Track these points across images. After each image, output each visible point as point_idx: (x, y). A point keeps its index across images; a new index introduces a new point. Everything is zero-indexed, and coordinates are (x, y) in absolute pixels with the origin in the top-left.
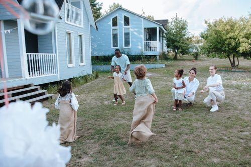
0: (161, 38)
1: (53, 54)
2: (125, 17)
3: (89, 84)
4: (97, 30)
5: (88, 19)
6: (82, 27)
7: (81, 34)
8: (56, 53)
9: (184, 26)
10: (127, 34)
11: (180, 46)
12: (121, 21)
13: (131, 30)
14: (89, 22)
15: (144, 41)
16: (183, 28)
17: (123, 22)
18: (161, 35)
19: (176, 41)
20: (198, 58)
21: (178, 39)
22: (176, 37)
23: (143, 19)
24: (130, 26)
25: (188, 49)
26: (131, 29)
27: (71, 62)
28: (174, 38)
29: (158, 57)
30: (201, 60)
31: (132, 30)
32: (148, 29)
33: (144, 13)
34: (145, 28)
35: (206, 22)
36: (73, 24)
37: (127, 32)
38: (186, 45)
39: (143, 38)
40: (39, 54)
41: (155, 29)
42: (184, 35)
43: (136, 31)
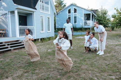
0: (94, 19)
1: (33, 27)
2: (74, 9)
4: (57, 15)
5: (53, 10)
6: (50, 14)
7: (49, 17)
8: (34, 26)
9: (106, 12)
11: (103, 23)
13: (77, 15)
15: (84, 20)
17: (73, 11)
18: (94, 17)
20: (114, 30)
21: (102, 19)
23: (83, 9)
24: (77, 13)
25: (108, 25)
26: (77, 14)
27: (43, 31)
28: (100, 19)
29: (91, 29)
30: (115, 31)
31: (78, 15)
32: (87, 14)
34: (84, 14)
35: (115, 9)
36: (45, 12)
37: (75, 16)
38: (106, 23)
40: (27, 26)
41: (90, 14)
42: (106, 17)
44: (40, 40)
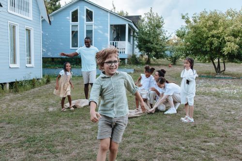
0: (132, 38)
2: (87, 10)
3: (36, 89)
4: (50, 24)
5: (39, 10)
6: (31, 19)
7: (29, 27)
9: (159, 22)
10: (89, 32)
11: (154, 48)
12: (82, 16)
13: (94, 28)
14: (40, 13)
15: (110, 40)
16: (158, 26)
17: (85, 17)
18: (132, 34)
19: (149, 42)
20: (177, 63)
21: (151, 39)
22: (149, 36)
23: (109, 14)
24: (93, 22)
25: (164, 52)
26: (94, 25)
27: (14, 62)
28: (146, 38)
29: (126, 61)
30: (179, 65)
31: (96, 27)
32: (116, 26)
33: (114, 8)
34: (111, 25)
35: (183, 17)
36: (19, 15)
37: (89, 29)
38: (161, 47)
39: (109, 37)
41: (123, 27)
42: (159, 34)
43: (100, 29)
44: (8, 85)
